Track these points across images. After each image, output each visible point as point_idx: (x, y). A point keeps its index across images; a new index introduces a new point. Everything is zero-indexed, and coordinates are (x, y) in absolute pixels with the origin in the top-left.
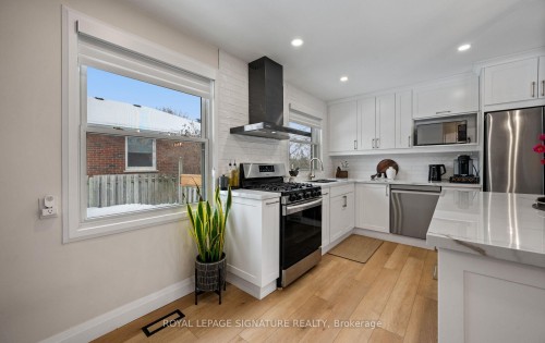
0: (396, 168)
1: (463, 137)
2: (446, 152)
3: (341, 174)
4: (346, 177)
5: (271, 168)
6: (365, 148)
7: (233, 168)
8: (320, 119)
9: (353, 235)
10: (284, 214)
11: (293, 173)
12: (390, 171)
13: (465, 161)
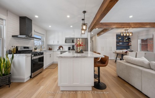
0: (63, 48)
1: (73, 42)
2: (70, 45)
3: (50, 49)
4: (51, 50)
5: (28, 48)
6: (56, 43)
7: (13, 47)
8: (44, 35)
9: (53, 64)
10: (32, 59)
11: (35, 49)
12: (61, 48)
13: (73, 46)
